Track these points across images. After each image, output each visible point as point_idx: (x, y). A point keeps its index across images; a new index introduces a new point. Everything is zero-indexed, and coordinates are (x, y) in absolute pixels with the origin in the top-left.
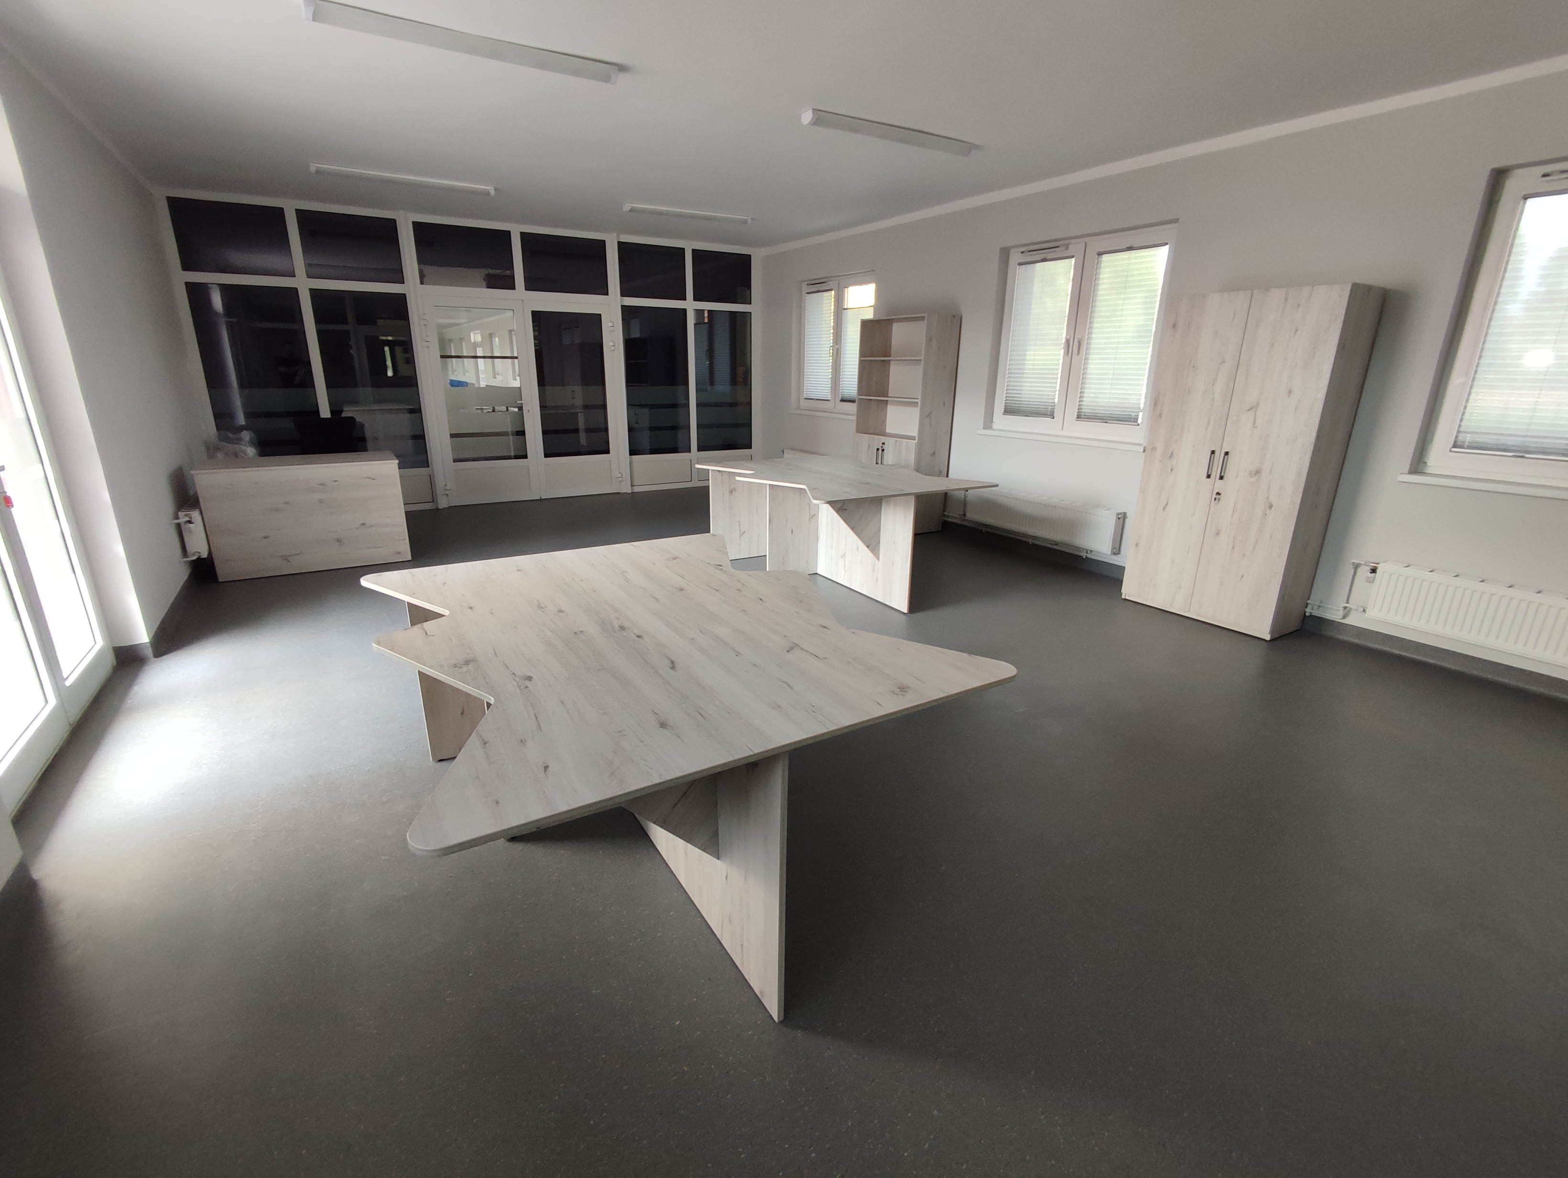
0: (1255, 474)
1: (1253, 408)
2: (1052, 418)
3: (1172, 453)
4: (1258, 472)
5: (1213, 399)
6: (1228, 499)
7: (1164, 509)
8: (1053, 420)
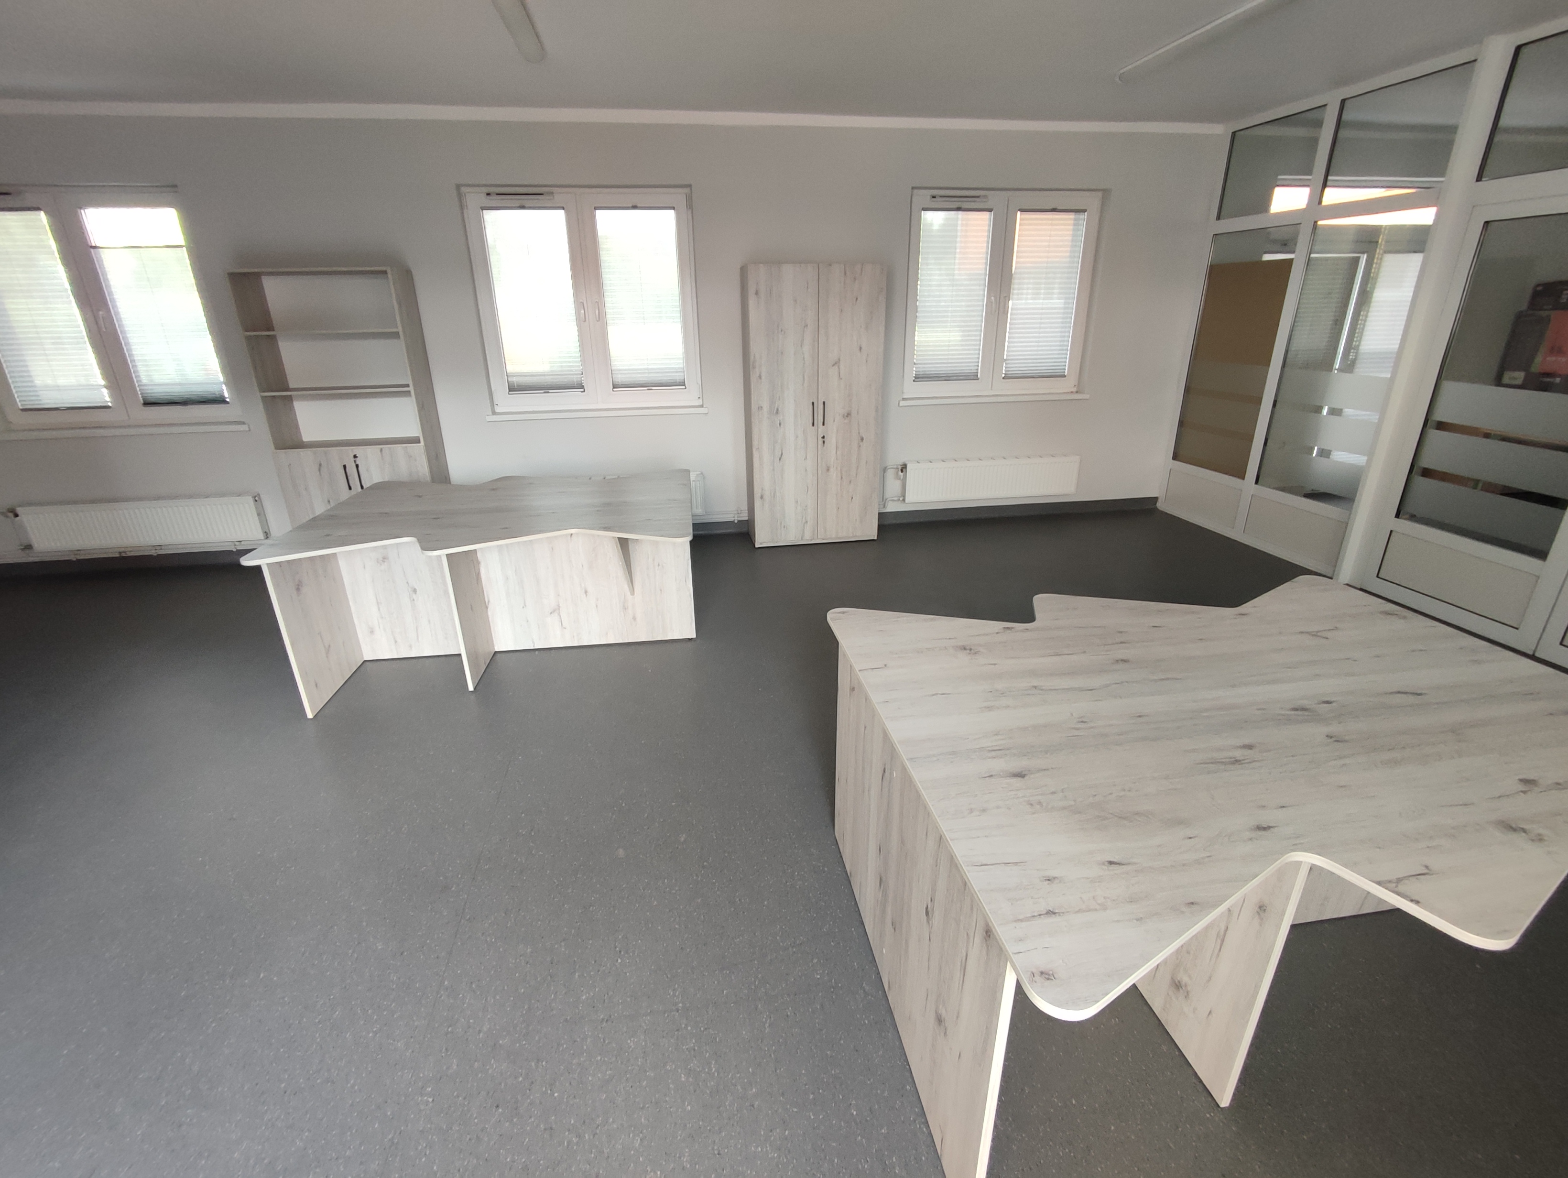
0: (847, 416)
1: (837, 363)
2: (582, 392)
3: (777, 409)
4: (849, 415)
5: (804, 358)
6: (832, 440)
7: (780, 459)
8: (584, 393)
